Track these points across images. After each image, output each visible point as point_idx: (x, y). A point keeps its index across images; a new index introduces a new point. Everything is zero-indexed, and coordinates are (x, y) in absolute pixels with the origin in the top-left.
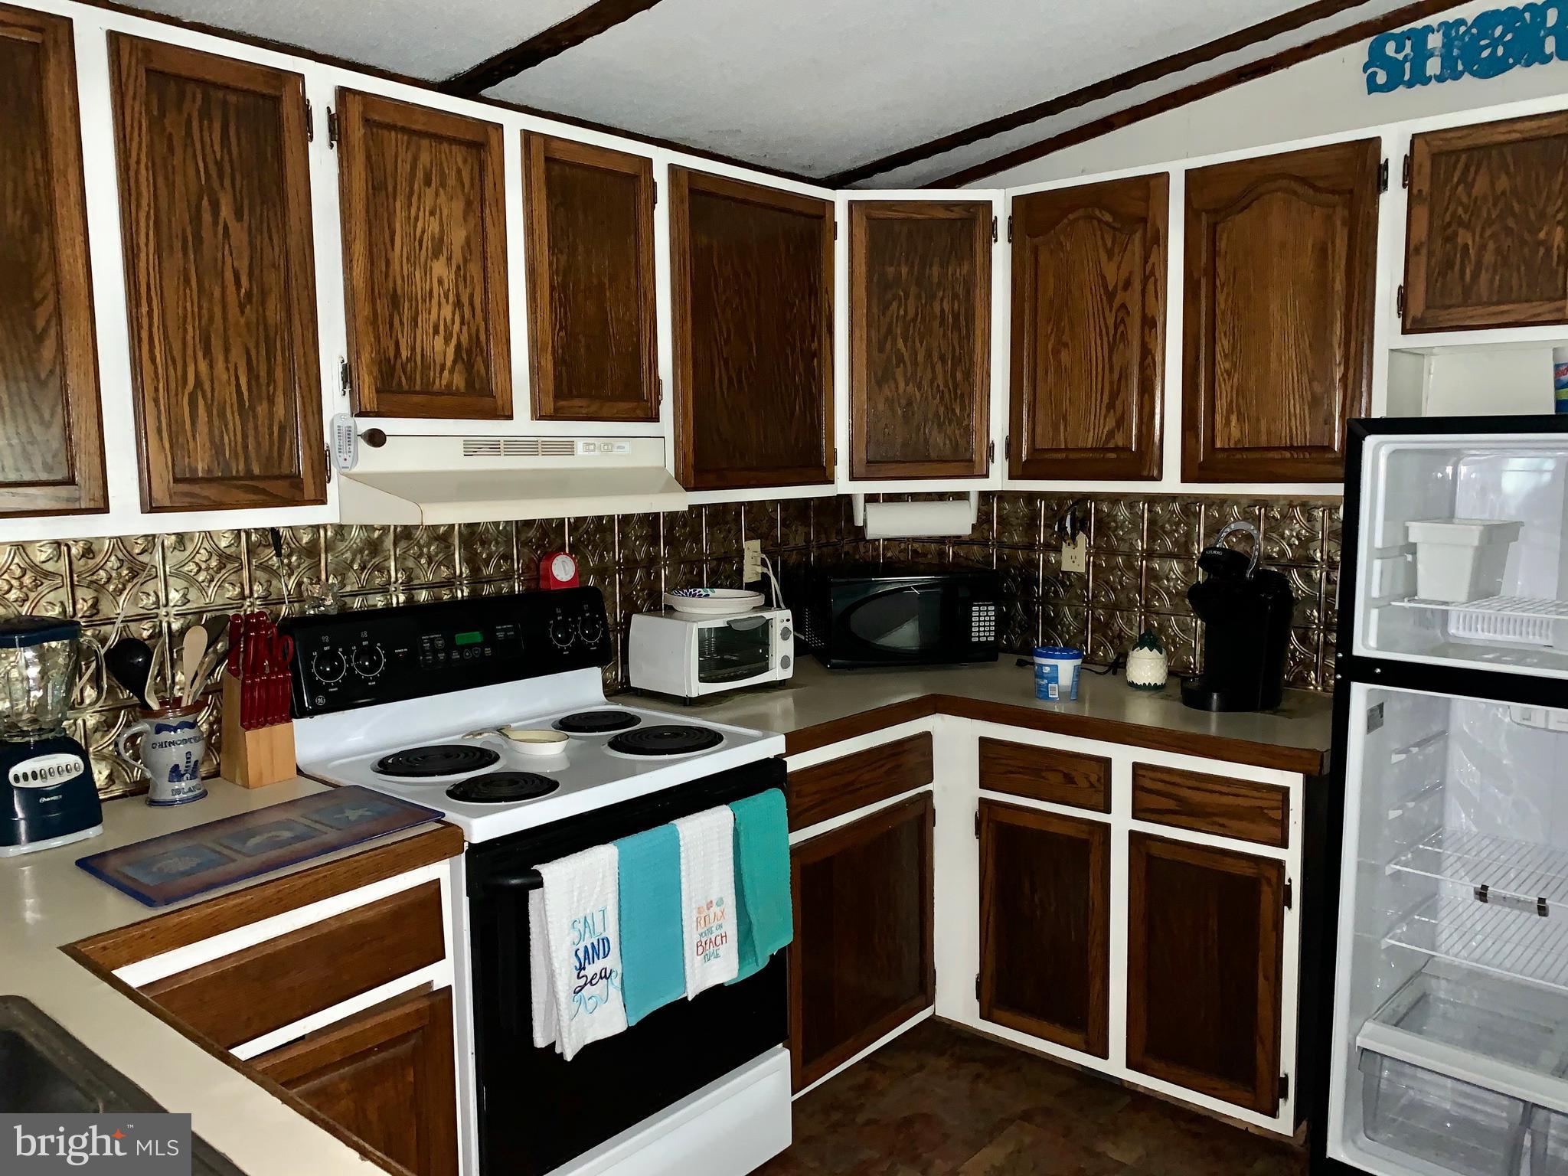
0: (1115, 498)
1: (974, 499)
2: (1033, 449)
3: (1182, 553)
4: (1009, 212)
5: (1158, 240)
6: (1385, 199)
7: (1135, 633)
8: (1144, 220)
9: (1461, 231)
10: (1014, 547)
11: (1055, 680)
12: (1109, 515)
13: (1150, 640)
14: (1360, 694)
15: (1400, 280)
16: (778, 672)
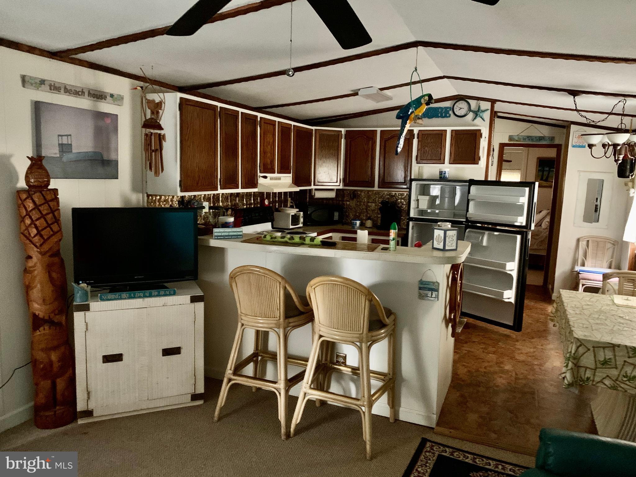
0: (361, 191)
1: (335, 191)
2: (349, 181)
3: (374, 202)
4: (345, 133)
5: (374, 142)
6: (414, 140)
7: (365, 218)
8: (373, 139)
9: (426, 147)
10: (340, 201)
11: (356, 225)
12: (360, 194)
13: (369, 218)
14: (411, 223)
15: (416, 154)
16: (301, 225)
